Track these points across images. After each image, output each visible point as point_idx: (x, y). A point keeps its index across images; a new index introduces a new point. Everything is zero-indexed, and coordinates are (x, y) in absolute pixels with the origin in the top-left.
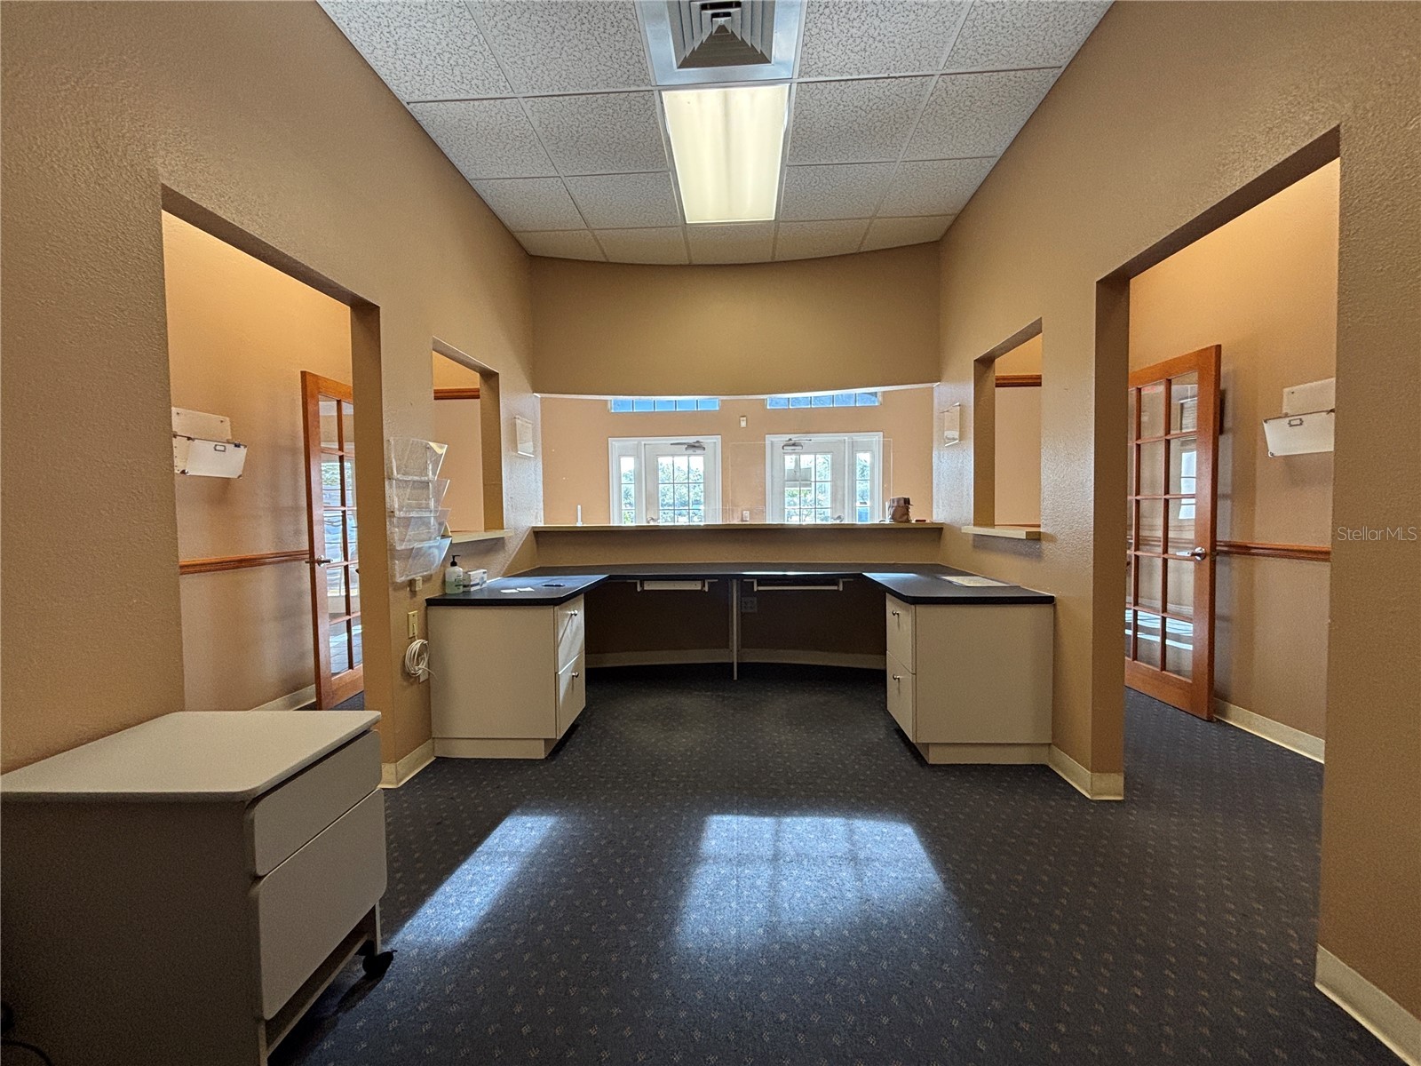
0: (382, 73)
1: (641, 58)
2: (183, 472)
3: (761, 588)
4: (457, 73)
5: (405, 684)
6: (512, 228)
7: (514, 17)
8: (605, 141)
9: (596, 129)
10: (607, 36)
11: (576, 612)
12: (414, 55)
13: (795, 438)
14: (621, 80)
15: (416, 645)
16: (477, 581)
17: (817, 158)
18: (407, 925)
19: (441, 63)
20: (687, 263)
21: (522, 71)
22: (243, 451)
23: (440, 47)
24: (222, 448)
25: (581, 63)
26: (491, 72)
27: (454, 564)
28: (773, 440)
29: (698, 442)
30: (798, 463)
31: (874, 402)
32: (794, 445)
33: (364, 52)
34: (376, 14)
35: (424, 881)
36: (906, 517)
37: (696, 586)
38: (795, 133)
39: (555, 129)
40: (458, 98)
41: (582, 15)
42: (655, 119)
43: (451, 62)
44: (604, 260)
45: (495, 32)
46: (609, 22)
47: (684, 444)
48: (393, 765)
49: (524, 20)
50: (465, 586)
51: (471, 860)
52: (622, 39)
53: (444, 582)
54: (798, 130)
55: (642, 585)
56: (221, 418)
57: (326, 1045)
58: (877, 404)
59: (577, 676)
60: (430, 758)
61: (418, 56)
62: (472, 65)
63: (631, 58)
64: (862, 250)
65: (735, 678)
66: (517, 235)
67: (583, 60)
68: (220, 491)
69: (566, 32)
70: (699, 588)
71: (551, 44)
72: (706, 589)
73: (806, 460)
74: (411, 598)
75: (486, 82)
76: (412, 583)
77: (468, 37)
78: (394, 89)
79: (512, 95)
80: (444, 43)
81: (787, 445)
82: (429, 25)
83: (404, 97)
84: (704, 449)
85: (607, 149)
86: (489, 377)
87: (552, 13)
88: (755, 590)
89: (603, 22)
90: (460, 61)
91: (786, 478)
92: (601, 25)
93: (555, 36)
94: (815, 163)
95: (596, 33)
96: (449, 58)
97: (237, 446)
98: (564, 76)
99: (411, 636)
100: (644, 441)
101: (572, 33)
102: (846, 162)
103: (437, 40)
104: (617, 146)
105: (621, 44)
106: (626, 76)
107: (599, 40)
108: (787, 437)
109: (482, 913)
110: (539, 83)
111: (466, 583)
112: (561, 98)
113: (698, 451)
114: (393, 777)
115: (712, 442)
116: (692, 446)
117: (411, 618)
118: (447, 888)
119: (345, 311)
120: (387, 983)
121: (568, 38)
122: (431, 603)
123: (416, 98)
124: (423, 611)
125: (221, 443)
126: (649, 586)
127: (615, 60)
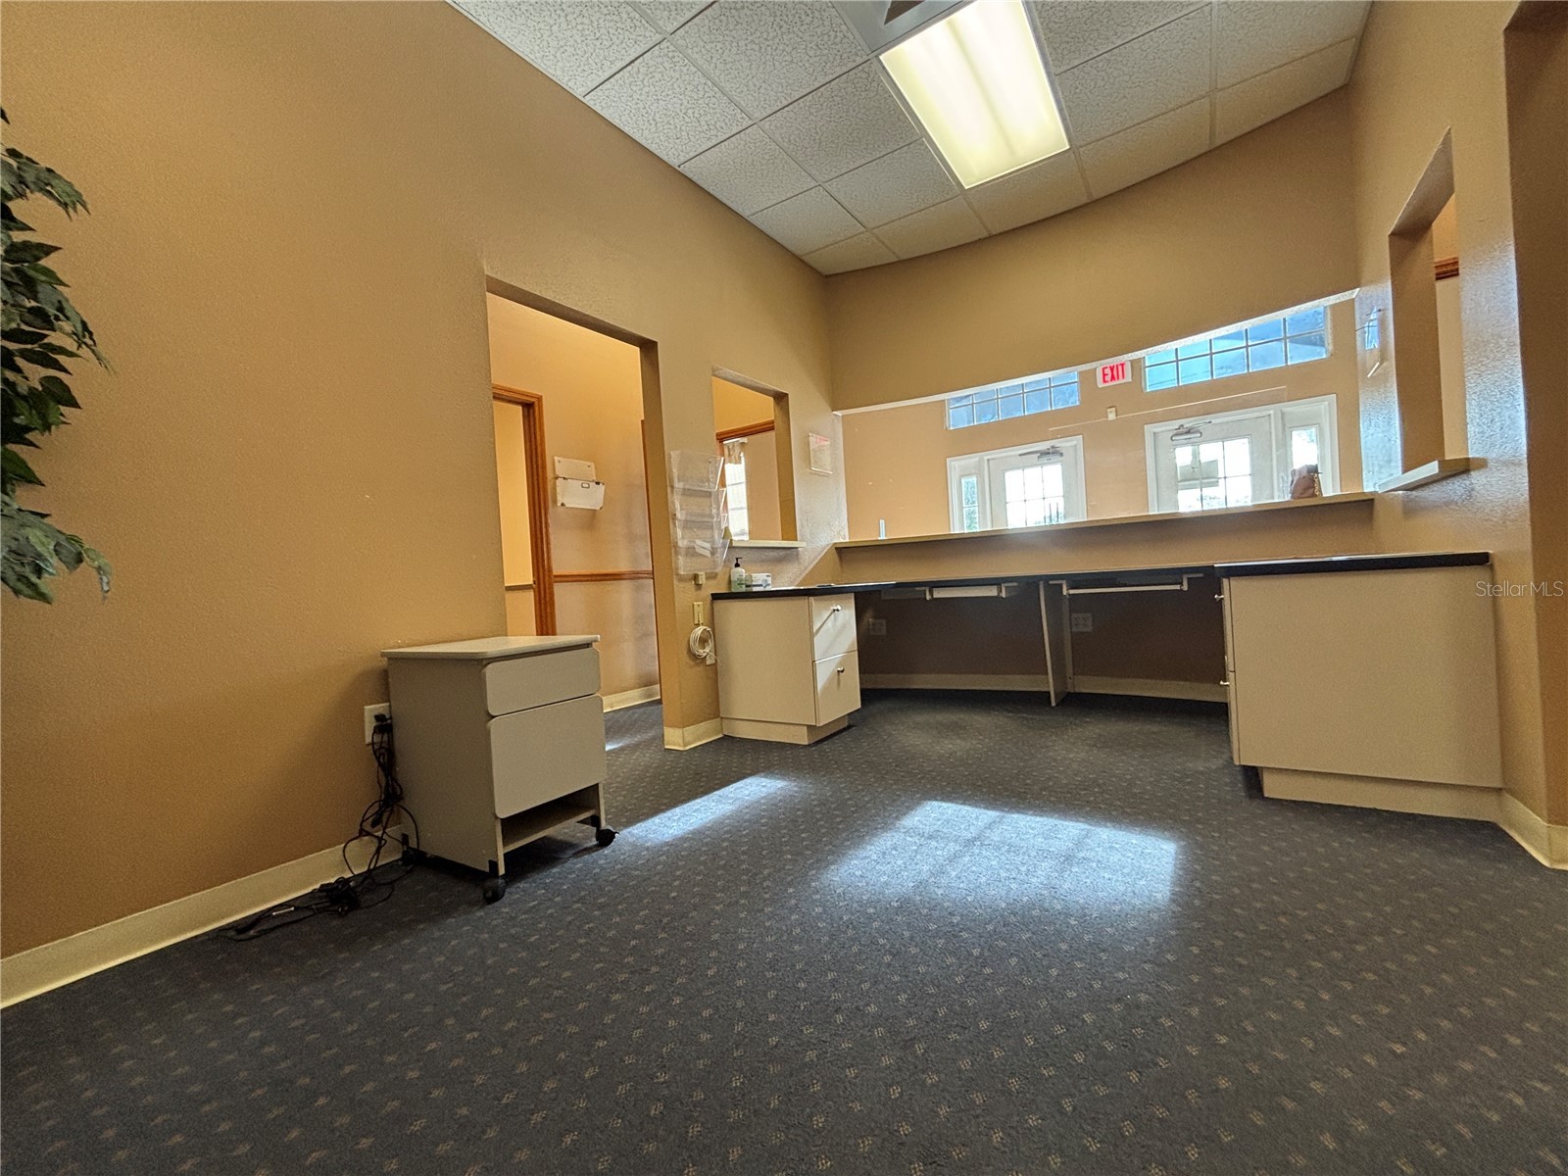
0: (653, 148)
1: (845, 33)
2: (563, 504)
3: (1072, 592)
4: (703, 123)
5: (693, 663)
6: (798, 253)
7: (727, 52)
8: (844, 131)
9: (833, 124)
10: (806, 27)
11: (839, 608)
12: (668, 123)
13: (1188, 423)
14: (836, 63)
15: (699, 631)
16: (760, 583)
17: (1091, 48)
18: (638, 825)
19: (689, 120)
20: (986, 234)
21: (749, 97)
22: (602, 488)
23: (683, 107)
24: (587, 486)
25: (794, 65)
26: (727, 110)
27: (737, 565)
28: (1156, 430)
29: (1053, 447)
30: (1196, 455)
31: (1320, 354)
32: (1188, 432)
33: (636, 137)
34: (634, 102)
35: (665, 804)
36: (1311, 491)
37: (992, 592)
38: (1047, 31)
39: (797, 140)
40: (711, 145)
41: (778, 19)
42: (884, 88)
43: (696, 115)
44: (896, 259)
45: (717, 72)
46: (802, 12)
47: (1036, 452)
48: (680, 731)
49: (734, 50)
50: (747, 586)
51: (705, 798)
52: (821, 22)
53: (730, 581)
54: (1050, 26)
55: (931, 594)
56: (589, 464)
57: (554, 870)
58: (1324, 356)
59: (842, 671)
60: (717, 734)
61: (672, 122)
62: (711, 111)
63: (836, 37)
64: (1218, 142)
65: (1053, 704)
66: (805, 258)
67: (795, 61)
68: (590, 520)
69: (771, 43)
70: (995, 594)
71: (763, 60)
72: (1004, 595)
73: (1209, 451)
74: (696, 590)
75: (727, 120)
76: (695, 577)
77: (700, 88)
78: (665, 158)
79: (750, 122)
80: (685, 103)
81: (1177, 435)
82: (670, 93)
83: (674, 162)
84: (1062, 454)
85: (851, 139)
86: (781, 398)
87: (753, 30)
88: (1065, 593)
89: (797, 15)
90: (702, 112)
91: (1179, 479)
92: (797, 20)
93: (763, 50)
94: (1091, 56)
95: (795, 29)
96: (693, 113)
97: (598, 483)
98: (785, 84)
99: (696, 622)
100: (987, 455)
101: (777, 40)
102: (1135, 36)
103: (680, 102)
104: (858, 133)
105: (822, 28)
106: (838, 57)
107: (800, 34)
108: (1176, 424)
109: (691, 828)
110: (767, 102)
111: (749, 583)
112: (791, 106)
113: (1057, 458)
114: (681, 741)
115: (1072, 444)
116: (1044, 454)
117: (696, 607)
118: (677, 810)
119: (635, 351)
120: (606, 851)
121: (774, 48)
122: (716, 597)
123: (682, 159)
124: (708, 606)
125: (586, 483)
126: (939, 594)
127: (822, 47)
